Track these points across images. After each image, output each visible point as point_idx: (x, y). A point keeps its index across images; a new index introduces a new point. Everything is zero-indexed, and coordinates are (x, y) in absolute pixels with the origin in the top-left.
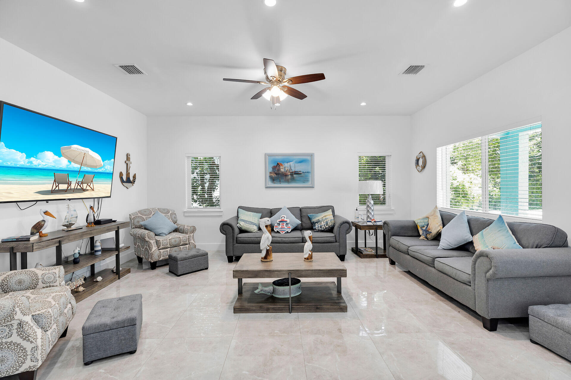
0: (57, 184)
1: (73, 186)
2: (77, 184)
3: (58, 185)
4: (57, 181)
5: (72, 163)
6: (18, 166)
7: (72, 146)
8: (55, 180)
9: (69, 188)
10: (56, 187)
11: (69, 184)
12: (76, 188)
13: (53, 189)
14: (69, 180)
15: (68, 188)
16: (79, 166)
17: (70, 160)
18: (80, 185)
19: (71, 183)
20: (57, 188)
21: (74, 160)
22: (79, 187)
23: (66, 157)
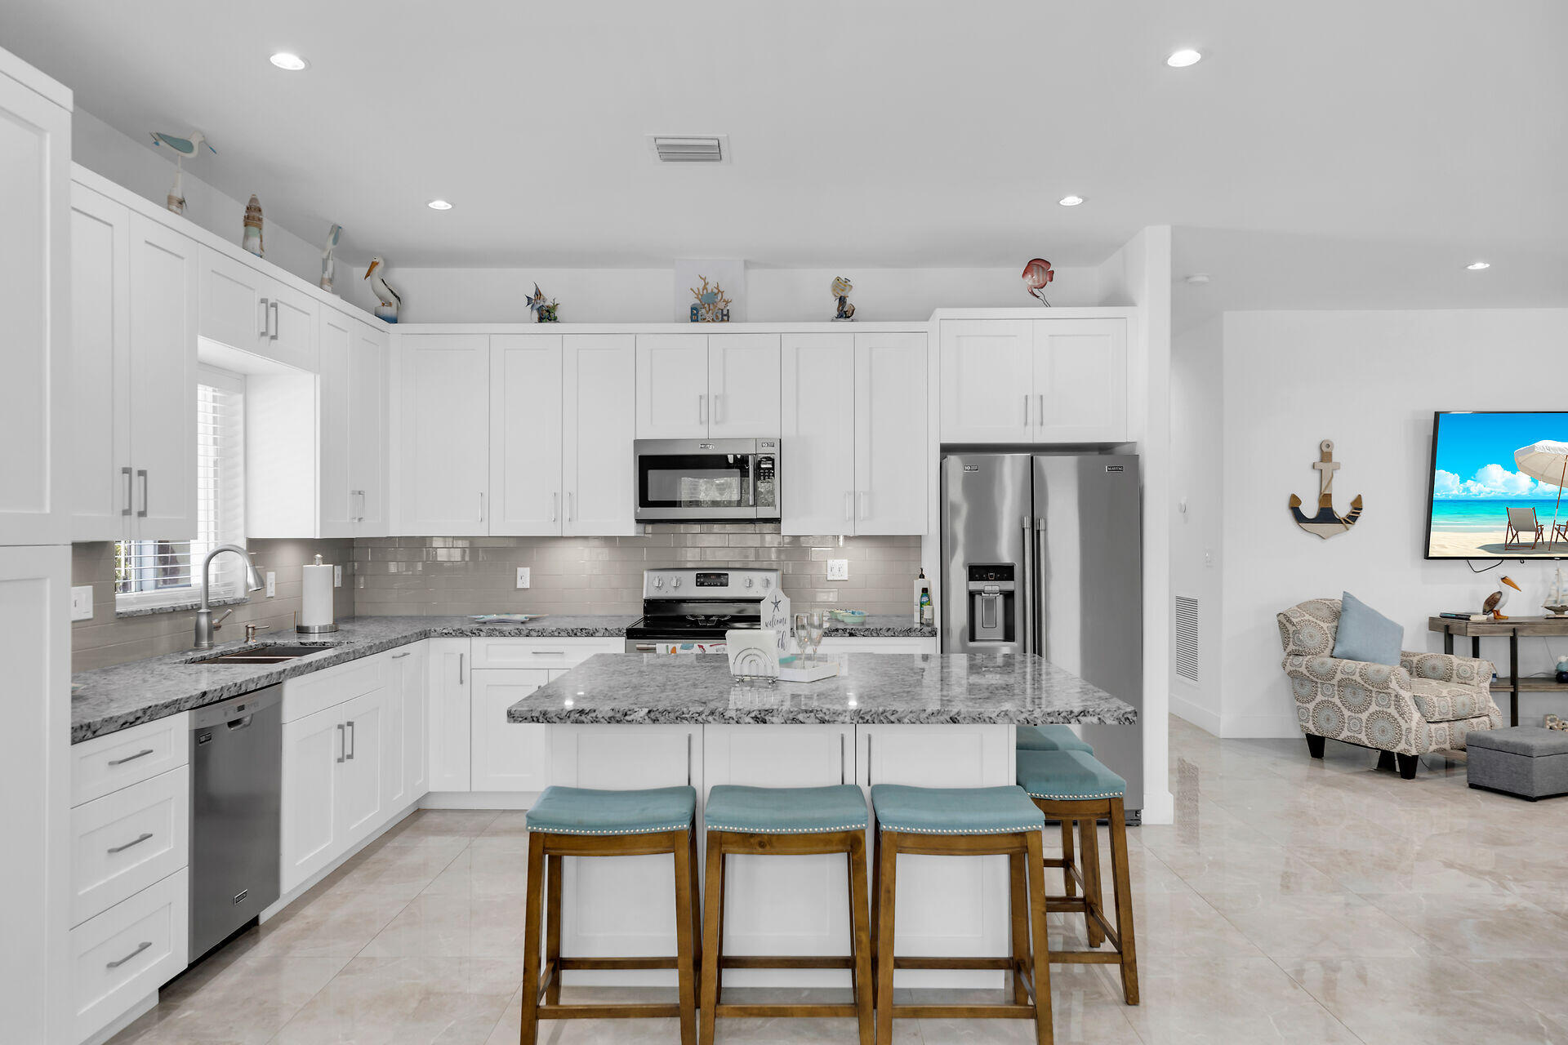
0: (1515, 532)
1: (1547, 536)
2: (1555, 532)
3: (1517, 534)
4: (1515, 526)
5: (1541, 483)
6: (1450, 498)
7: (1536, 444)
8: (1509, 522)
9: (1540, 540)
10: (1514, 537)
11: (1539, 531)
12: (1554, 540)
13: (1508, 542)
14: (1537, 523)
15: (1536, 540)
16: (1556, 488)
17: (1536, 477)
18: (1563, 533)
19: (1542, 529)
20: (1515, 541)
21: (1542, 475)
22: (1561, 539)
23: (1527, 471)
